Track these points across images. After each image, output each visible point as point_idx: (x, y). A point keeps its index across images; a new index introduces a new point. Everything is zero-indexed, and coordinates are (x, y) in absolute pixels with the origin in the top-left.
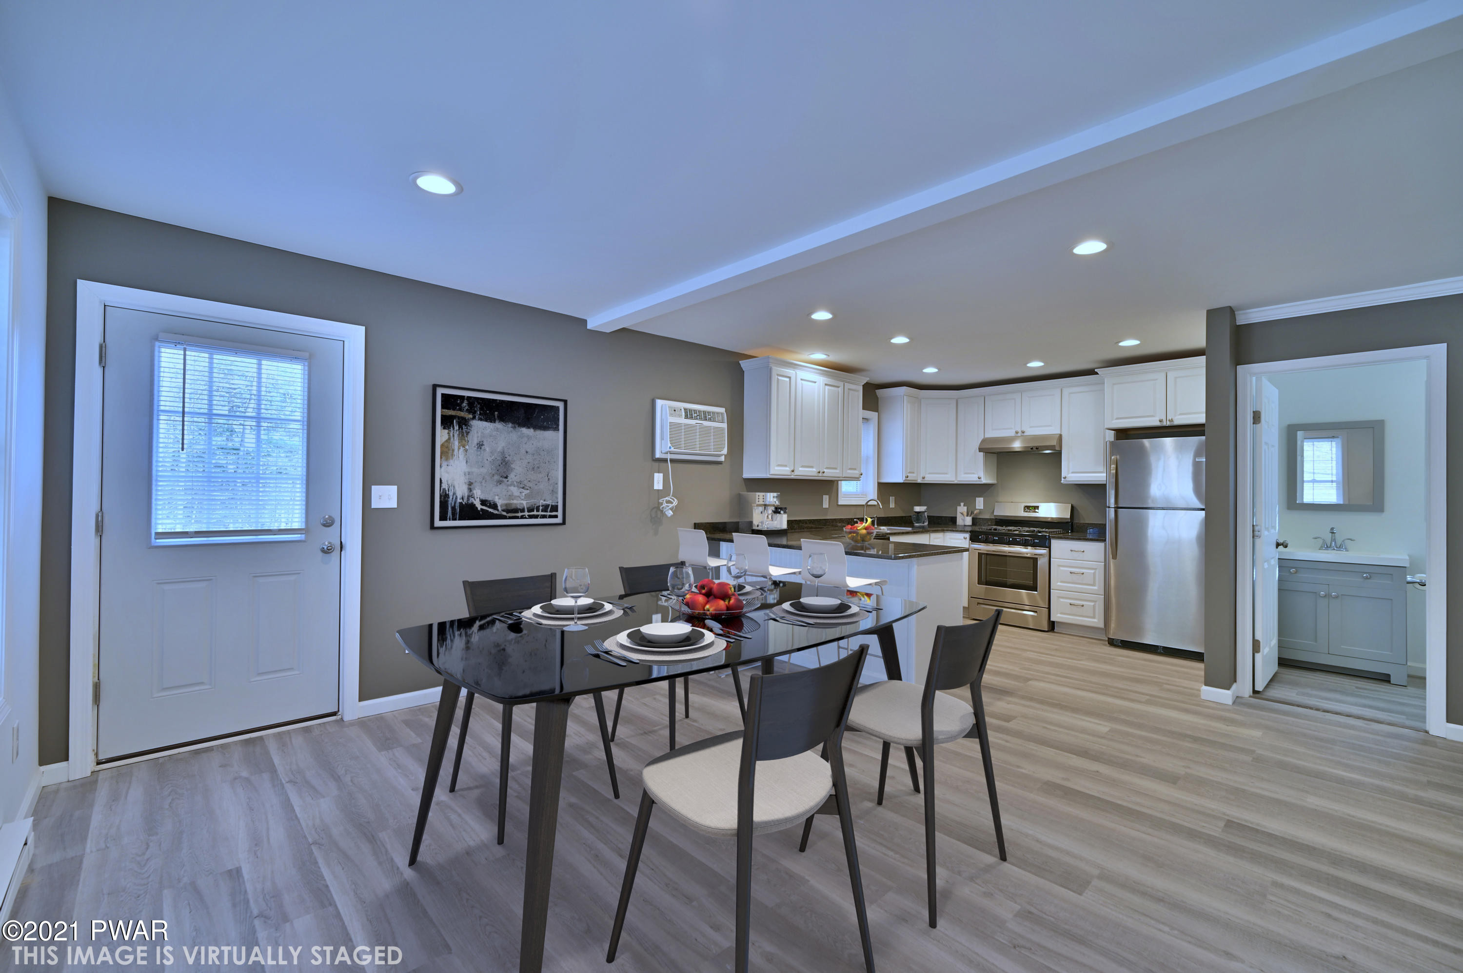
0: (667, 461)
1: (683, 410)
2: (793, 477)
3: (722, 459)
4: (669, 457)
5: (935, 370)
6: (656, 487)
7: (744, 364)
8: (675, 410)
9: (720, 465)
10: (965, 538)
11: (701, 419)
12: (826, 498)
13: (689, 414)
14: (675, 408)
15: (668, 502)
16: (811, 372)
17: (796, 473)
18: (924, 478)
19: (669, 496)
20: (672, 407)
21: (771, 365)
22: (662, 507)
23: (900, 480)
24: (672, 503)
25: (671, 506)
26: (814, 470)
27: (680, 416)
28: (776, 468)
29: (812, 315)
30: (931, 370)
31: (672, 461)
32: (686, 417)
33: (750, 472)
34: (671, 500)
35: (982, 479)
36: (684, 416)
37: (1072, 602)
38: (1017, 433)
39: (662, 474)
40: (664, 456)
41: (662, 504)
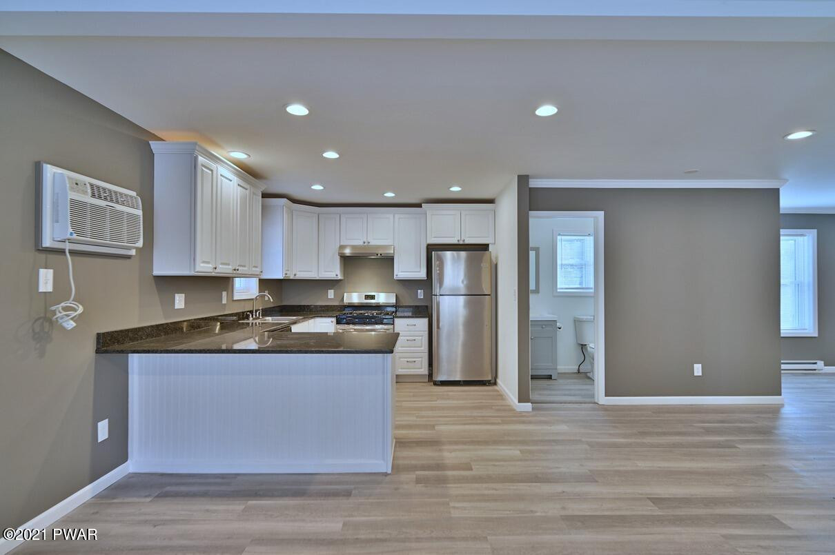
0: (65, 252)
1: (88, 185)
2: (213, 274)
3: (133, 252)
4: (68, 247)
5: (321, 188)
6: (42, 289)
7: (154, 145)
8: (77, 184)
9: (128, 260)
10: (332, 322)
11: (111, 201)
12: (224, 294)
13: (96, 192)
14: (77, 180)
15: (66, 309)
16: (228, 169)
17: (217, 271)
18: (295, 275)
19: (68, 300)
20: (72, 179)
21: (196, 153)
22: (55, 317)
23: (280, 277)
24: (75, 310)
25: (74, 314)
26: (230, 267)
27: (85, 192)
28: (202, 265)
29: (287, 107)
30: (318, 187)
31: (72, 252)
32: (93, 196)
33: (162, 268)
34: (71, 305)
35: (339, 276)
36: (90, 194)
37: (409, 360)
38: (364, 243)
39: (51, 271)
40: (60, 246)
41: (54, 313)
